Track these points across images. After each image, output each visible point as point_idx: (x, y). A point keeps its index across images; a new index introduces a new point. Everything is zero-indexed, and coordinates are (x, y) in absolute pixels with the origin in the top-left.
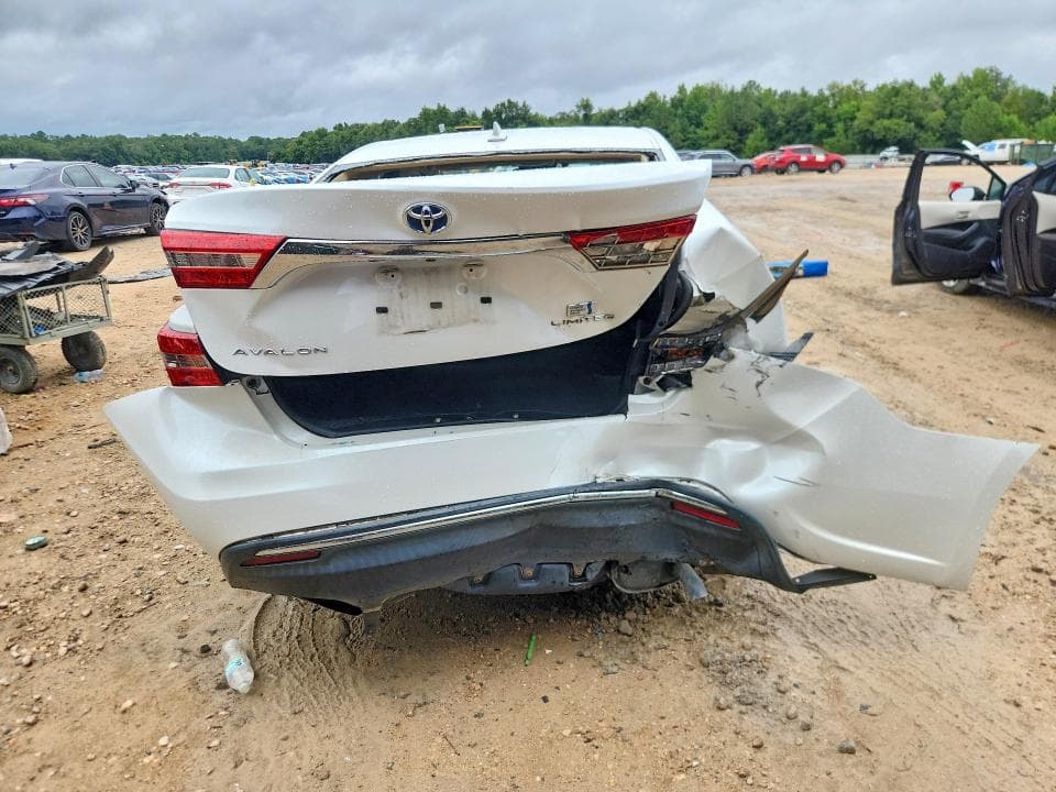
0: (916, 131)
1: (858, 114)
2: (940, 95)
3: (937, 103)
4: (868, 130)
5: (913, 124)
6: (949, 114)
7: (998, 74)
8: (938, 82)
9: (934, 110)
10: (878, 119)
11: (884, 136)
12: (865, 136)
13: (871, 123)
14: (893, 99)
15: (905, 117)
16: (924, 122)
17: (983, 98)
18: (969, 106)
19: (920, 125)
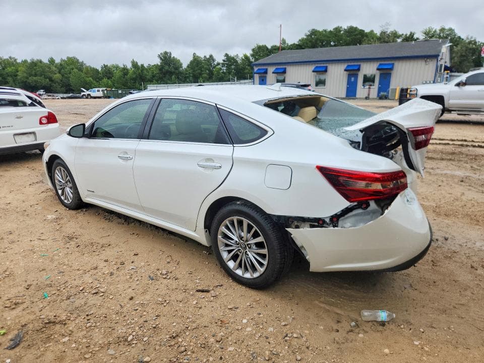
0: (50, 83)
1: (18, 73)
2: (56, 67)
3: (55, 71)
4: (26, 81)
5: (48, 80)
6: (63, 76)
7: (78, 60)
8: (52, 61)
9: (56, 74)
10: (30, 76)
11: (35, 84)
12: (25, 84)
13: (27, 78)
14: (35, 67)
15: (43, 76)
16: (53, 79)
17: (75, 70)
18: (70, 73)
19: (51, 80)
